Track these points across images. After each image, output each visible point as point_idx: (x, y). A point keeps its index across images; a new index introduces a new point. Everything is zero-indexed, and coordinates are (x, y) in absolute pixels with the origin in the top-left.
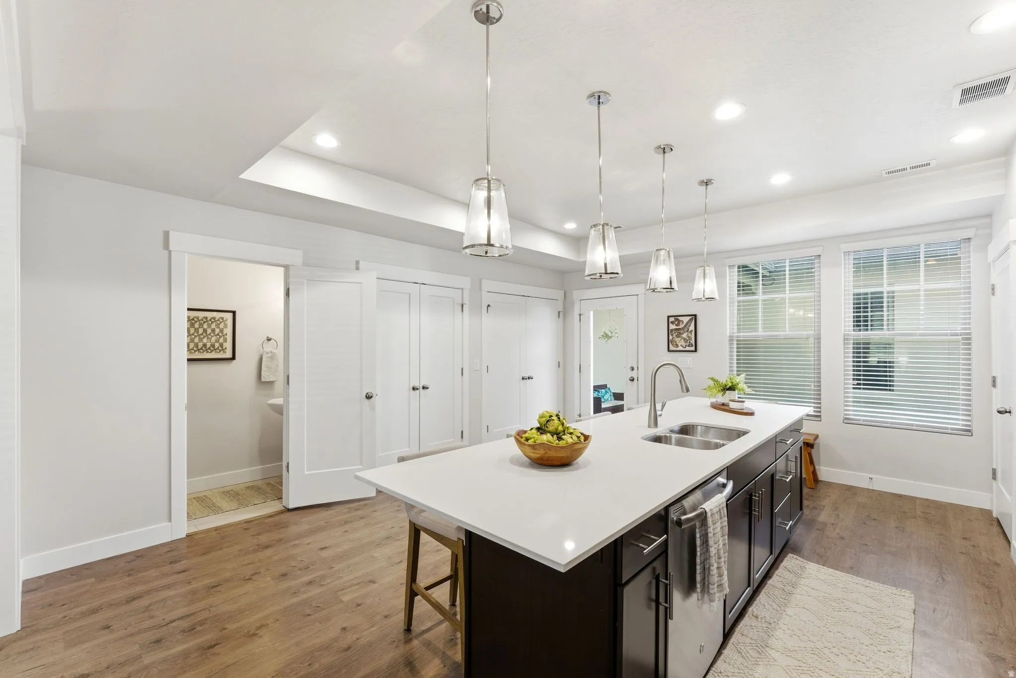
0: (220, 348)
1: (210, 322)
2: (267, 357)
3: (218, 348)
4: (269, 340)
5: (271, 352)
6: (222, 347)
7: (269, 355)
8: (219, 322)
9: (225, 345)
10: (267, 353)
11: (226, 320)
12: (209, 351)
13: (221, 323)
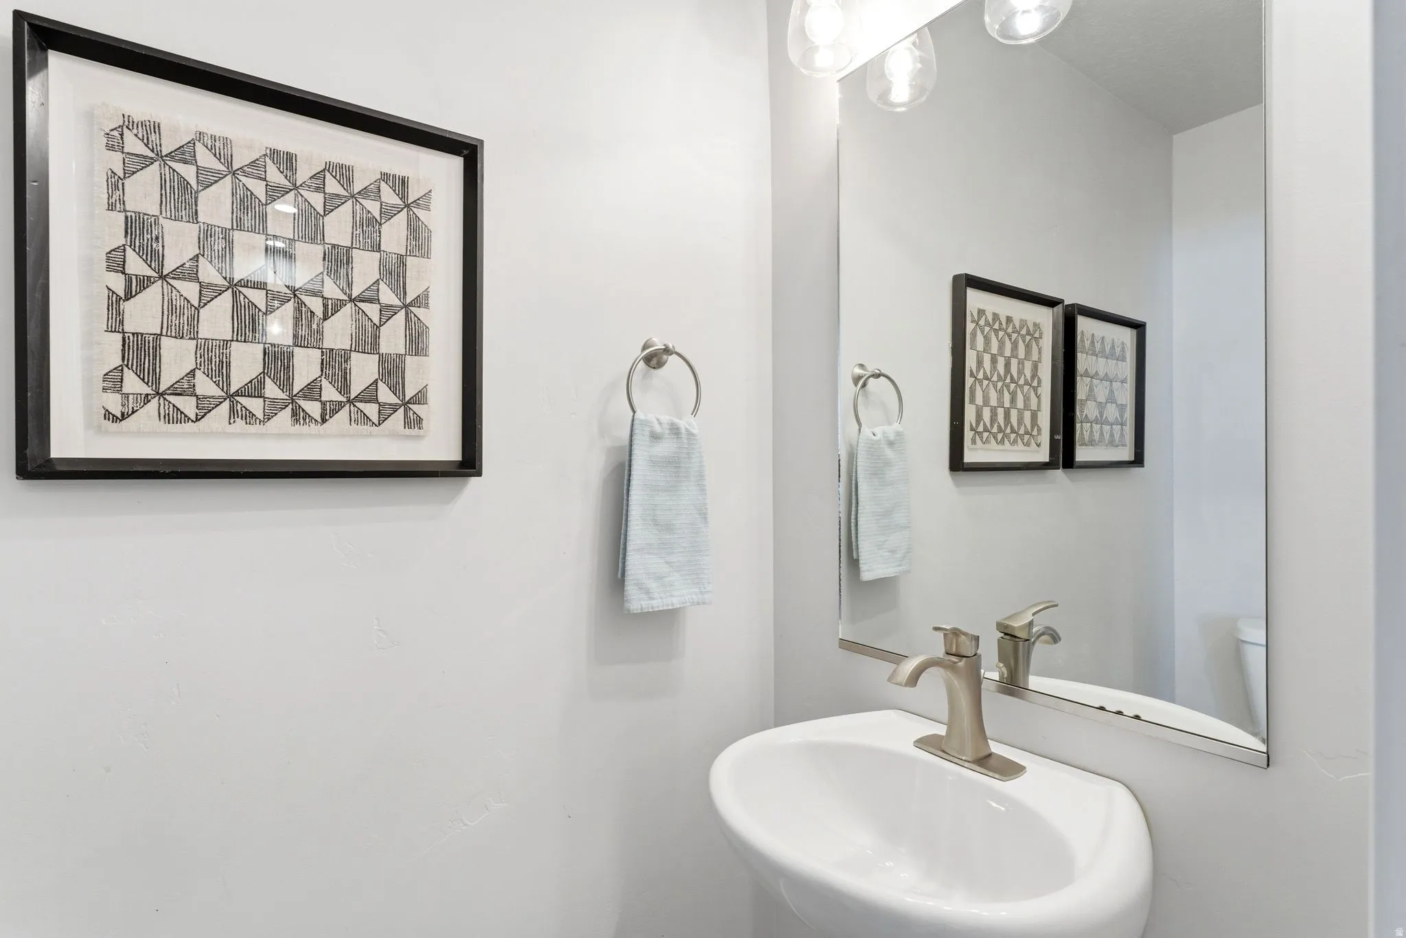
0: (385, 395)
1: (317, 200)
2: (654, 463)
3: (369, 395)
4: (654, 359)
5: (675, 430)
6: (397, 387)
7: (665, 448)
8: (373, 207)
9: (416, 375)
10: (655, 437)
11: (424, 201)
12: (313, 408)
13: (388, 213)
